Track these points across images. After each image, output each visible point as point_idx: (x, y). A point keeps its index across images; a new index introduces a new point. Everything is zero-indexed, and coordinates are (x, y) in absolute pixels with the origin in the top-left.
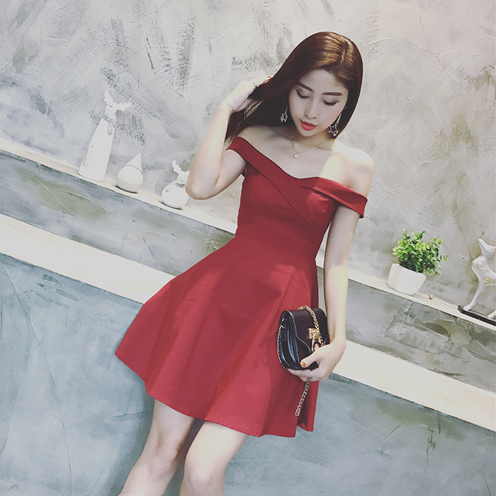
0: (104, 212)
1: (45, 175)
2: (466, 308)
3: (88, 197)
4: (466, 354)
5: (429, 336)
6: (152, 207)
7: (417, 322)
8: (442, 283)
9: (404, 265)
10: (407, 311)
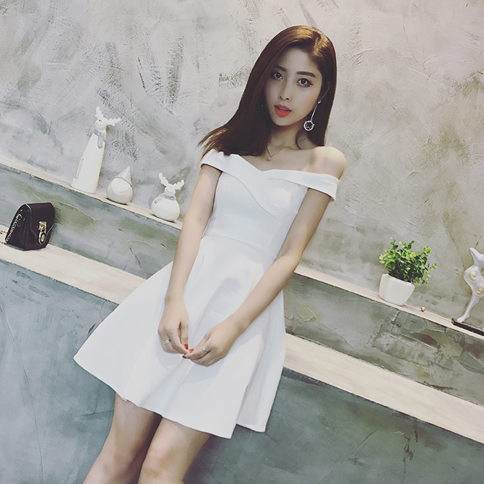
0: (92, 221)
1: (37, 186)
2: (460, 320)
3: (77, 206)
4: (457, 366)
5: (417, 347)
6: (138, 216)
7: (404, 331)
8: (436, 296)
9: (393, 274)
10: (393, 320)
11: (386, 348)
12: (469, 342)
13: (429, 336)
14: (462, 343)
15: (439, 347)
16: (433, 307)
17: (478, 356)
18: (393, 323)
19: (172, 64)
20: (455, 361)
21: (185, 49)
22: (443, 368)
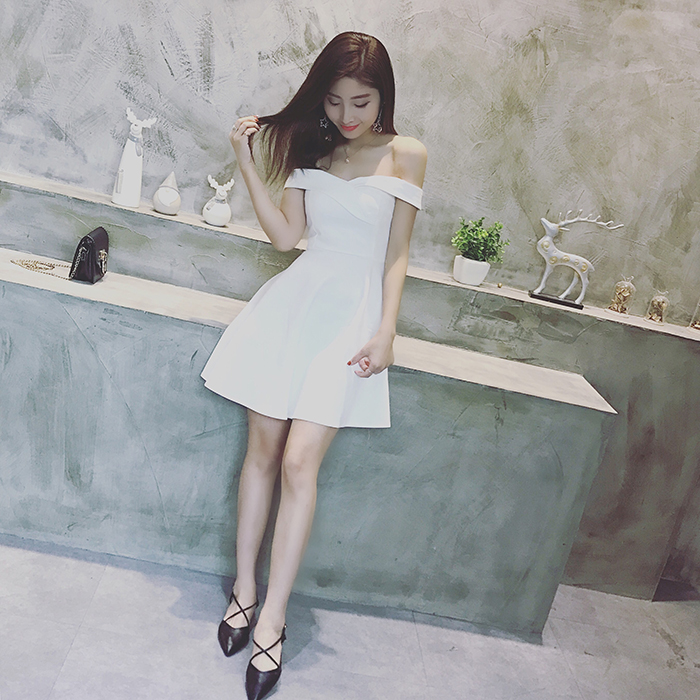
0: (148, 240)
1: (78, 208)
2: (536, 292)
3: (127, 225)
4: (537, 336)
5: (496, 324)
6: (196, 228)
7: (484, 311)
8: (511, 270)
9: (466, 255)
10: (472, 302)
11: (468, 330)
12: (546, 312)
13: (508, 312)
14: (541, 315)
15: (518, 321)
16: (509, 281)
17: (554, 325)
18: (472, 305)
19: (202, 44)
20: (535, 333)
21: (214, 26)
22: (524, 340)
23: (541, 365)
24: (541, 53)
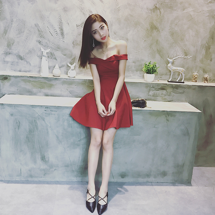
0: (53, 85)
1: (31, 79)
2: (170, 80)
3: (47, 82)
4: (172, 94)
5: (160, 92)
6: (67, 79)
7: (156, 89)
8: (161, 75)
9: (147, 73)
10: (152, 86)
11: (152, 95)
12: (174, 86)
13: (163, 88)
14: (172, 87)
15: (166, 90)
16: (161, 79)
17: (177, 89)
18: (152, 87)
19: (60, 25)
20: (172, 93)
21: (62, 19)
22: (169, 95)
23: (175, 102)
24: (158, 11)
